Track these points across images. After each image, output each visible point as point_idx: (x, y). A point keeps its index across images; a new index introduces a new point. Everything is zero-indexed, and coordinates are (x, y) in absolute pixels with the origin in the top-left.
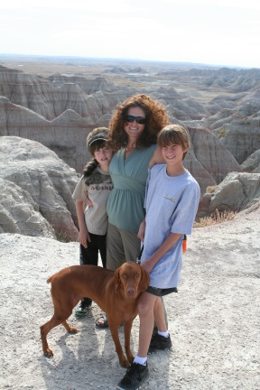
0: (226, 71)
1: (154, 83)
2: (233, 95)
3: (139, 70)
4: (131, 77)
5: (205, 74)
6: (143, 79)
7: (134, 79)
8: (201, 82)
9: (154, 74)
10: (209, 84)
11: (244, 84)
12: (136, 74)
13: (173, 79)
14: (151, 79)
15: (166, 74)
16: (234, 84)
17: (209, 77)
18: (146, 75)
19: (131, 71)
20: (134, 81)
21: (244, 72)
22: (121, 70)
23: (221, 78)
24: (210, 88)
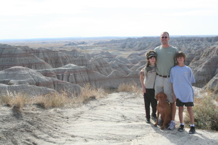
0: (130, 39)
1: (93, 49)
2: (139, 52)
3: (83, 43)
4: (80, 47)
5: (119, 42)
6: (87, 47)
7: (82, 48)
8: (119, 46)
9: (92, 44)
10: (124, 47)
11: (142, 46)
12: (82, 45)
13: (103, 46)
14: (91, 47)
15: (98, 44)
16: (137, 46)
17: (122, 44)
18: (88, 45)
19: (79, 44)
20: (83, 49)
21: (139, 39)
22: (74, 44)
23: (129, 43)
24: (125, 49)
